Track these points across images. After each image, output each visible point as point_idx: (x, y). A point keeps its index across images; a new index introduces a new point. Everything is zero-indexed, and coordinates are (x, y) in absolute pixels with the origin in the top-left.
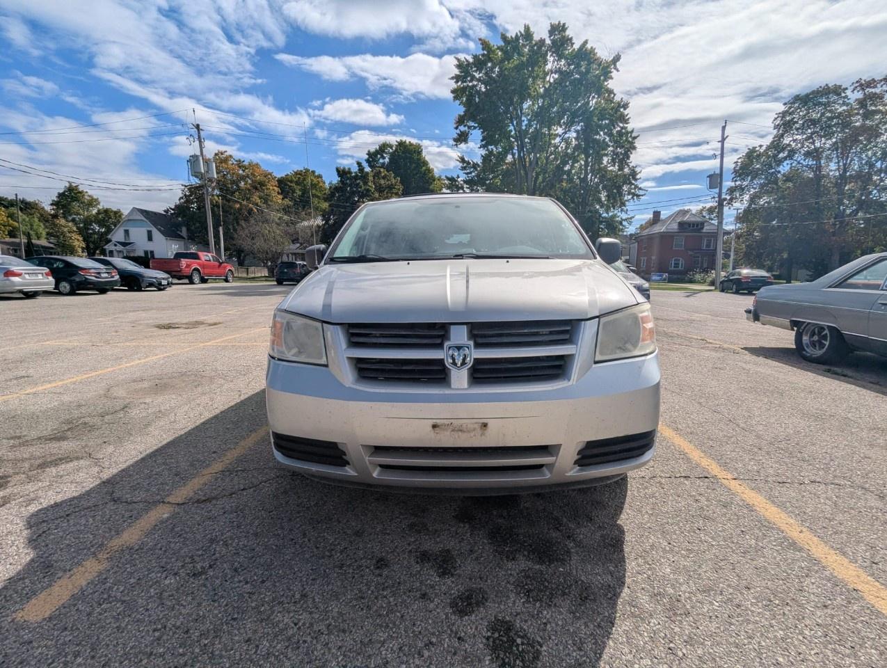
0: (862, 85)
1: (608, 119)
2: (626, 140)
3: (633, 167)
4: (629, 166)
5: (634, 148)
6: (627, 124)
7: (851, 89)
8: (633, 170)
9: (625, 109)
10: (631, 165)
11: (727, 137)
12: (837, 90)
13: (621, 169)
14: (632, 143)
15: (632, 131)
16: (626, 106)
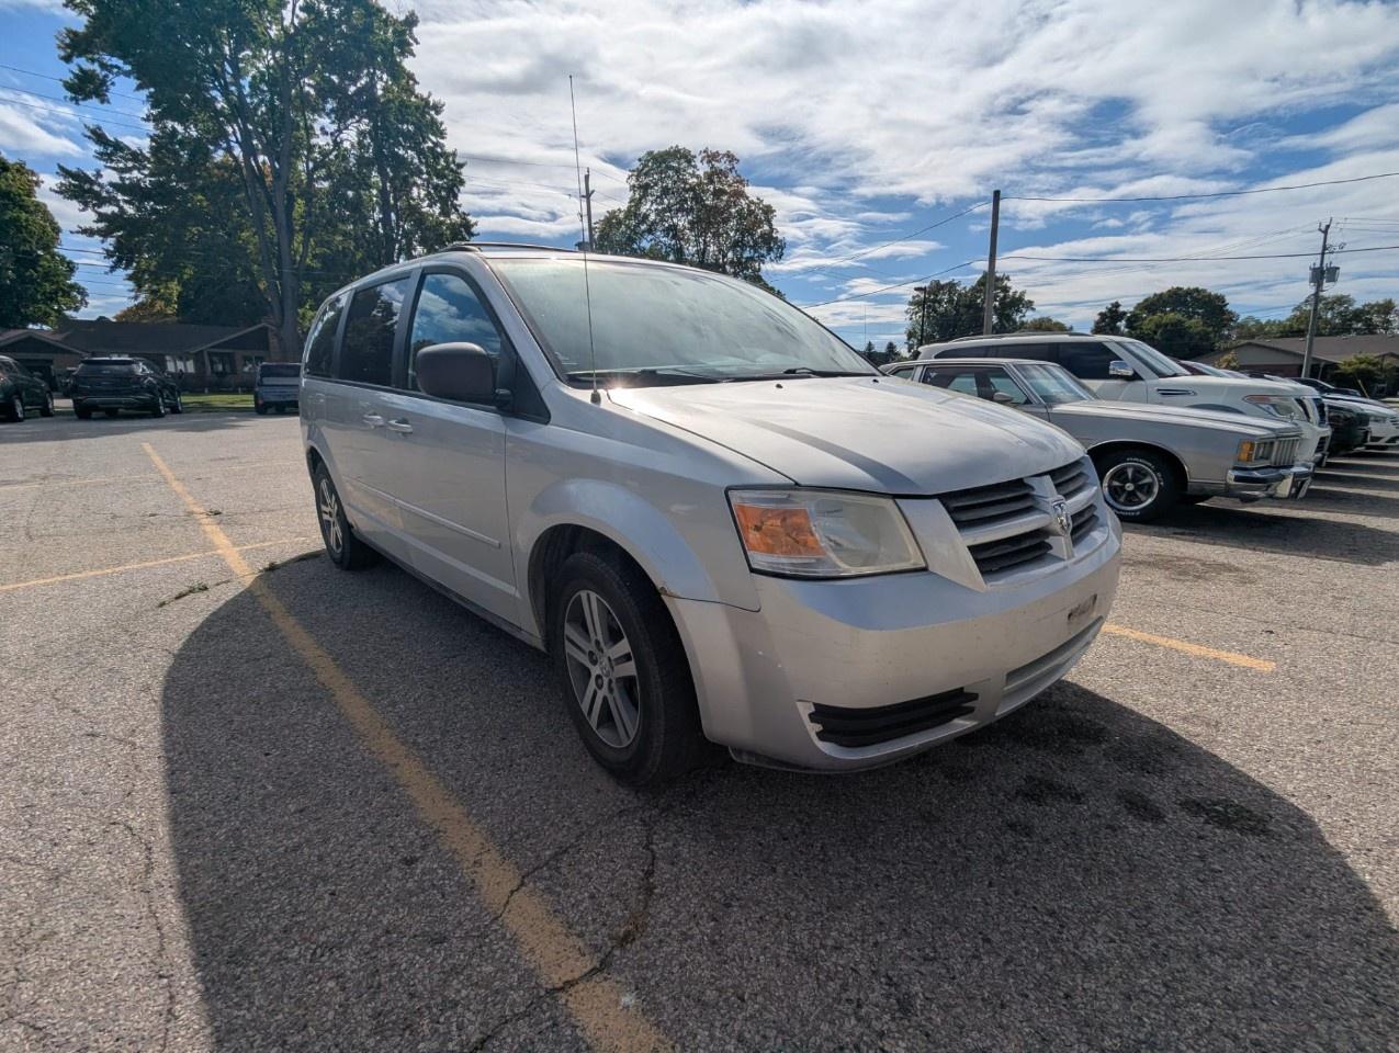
0: (712, 157)
1: (413, 124)
2: (447, 167)
3: (464, 214)
4: (457, 210)
5: (462, 182)
6: (443, 138)
7: (699, 158)
8: (464, 219)
9: (438, 113)
10: (461, 210)
11: (593, 192)
12: (685, 156)
13: (445, 213)
14: (457, 174)
15: (454, 154)
16: (438, 108)
